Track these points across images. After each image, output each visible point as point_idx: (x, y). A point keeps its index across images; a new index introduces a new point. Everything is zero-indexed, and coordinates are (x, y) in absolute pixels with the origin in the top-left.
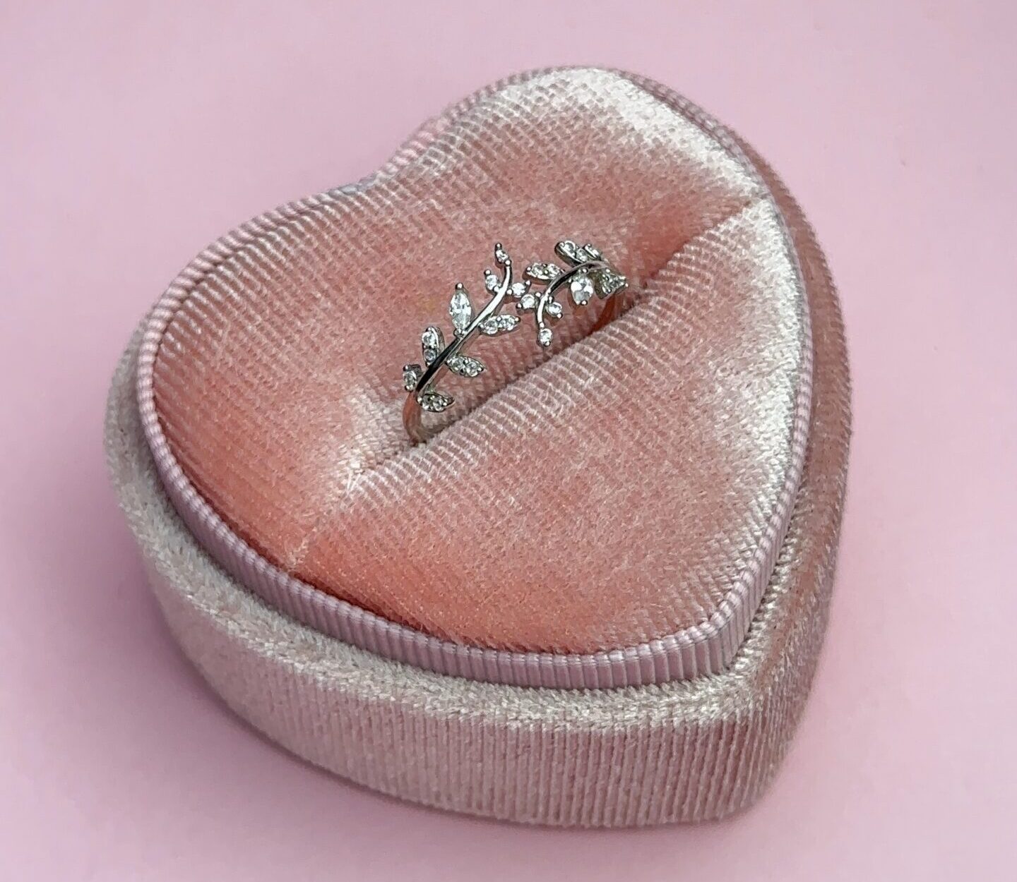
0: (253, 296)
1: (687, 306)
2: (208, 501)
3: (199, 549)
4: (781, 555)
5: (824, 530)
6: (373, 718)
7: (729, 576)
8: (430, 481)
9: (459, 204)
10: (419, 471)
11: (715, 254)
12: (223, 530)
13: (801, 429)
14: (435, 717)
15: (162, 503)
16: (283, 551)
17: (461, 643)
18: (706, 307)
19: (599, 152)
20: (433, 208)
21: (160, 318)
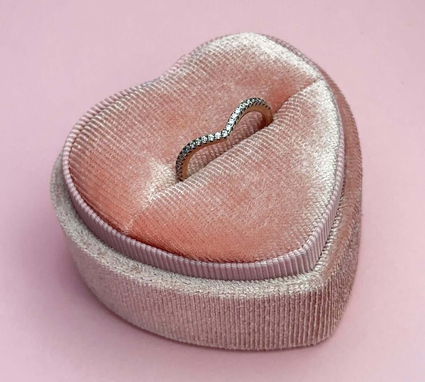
0: (110, 125)
1: (290, 121)
2: (92, 208)
3: (89, 232)
4: (333, 224)
5: (351, 213)
6: (163, 298)
7: (310, 229)
8: (183, 194)
9: (194, 85)
10: (179, 190)
11: (302, 101)
12: (98, 219)
13: (340, 170)
14: (189, 294)
15: (74, 213)
16: (123, 225)
17: (198, 259)
18: (298, 121)
19: (252, 62)
20: (183, 87)
21: (72, 137)
